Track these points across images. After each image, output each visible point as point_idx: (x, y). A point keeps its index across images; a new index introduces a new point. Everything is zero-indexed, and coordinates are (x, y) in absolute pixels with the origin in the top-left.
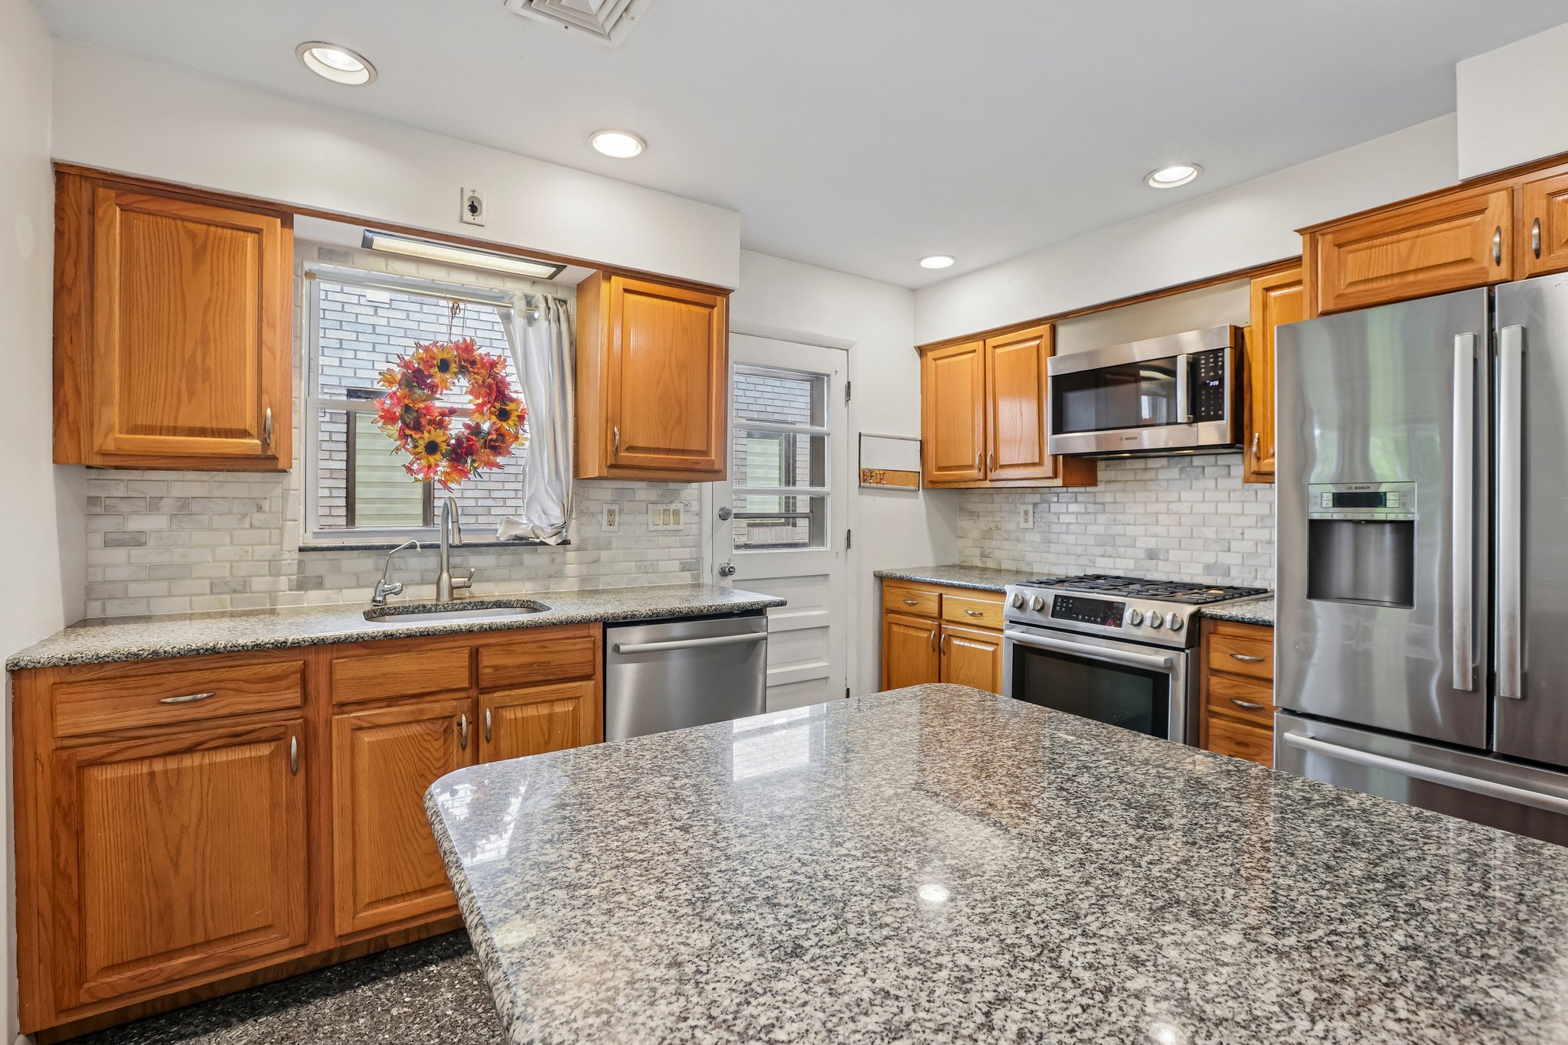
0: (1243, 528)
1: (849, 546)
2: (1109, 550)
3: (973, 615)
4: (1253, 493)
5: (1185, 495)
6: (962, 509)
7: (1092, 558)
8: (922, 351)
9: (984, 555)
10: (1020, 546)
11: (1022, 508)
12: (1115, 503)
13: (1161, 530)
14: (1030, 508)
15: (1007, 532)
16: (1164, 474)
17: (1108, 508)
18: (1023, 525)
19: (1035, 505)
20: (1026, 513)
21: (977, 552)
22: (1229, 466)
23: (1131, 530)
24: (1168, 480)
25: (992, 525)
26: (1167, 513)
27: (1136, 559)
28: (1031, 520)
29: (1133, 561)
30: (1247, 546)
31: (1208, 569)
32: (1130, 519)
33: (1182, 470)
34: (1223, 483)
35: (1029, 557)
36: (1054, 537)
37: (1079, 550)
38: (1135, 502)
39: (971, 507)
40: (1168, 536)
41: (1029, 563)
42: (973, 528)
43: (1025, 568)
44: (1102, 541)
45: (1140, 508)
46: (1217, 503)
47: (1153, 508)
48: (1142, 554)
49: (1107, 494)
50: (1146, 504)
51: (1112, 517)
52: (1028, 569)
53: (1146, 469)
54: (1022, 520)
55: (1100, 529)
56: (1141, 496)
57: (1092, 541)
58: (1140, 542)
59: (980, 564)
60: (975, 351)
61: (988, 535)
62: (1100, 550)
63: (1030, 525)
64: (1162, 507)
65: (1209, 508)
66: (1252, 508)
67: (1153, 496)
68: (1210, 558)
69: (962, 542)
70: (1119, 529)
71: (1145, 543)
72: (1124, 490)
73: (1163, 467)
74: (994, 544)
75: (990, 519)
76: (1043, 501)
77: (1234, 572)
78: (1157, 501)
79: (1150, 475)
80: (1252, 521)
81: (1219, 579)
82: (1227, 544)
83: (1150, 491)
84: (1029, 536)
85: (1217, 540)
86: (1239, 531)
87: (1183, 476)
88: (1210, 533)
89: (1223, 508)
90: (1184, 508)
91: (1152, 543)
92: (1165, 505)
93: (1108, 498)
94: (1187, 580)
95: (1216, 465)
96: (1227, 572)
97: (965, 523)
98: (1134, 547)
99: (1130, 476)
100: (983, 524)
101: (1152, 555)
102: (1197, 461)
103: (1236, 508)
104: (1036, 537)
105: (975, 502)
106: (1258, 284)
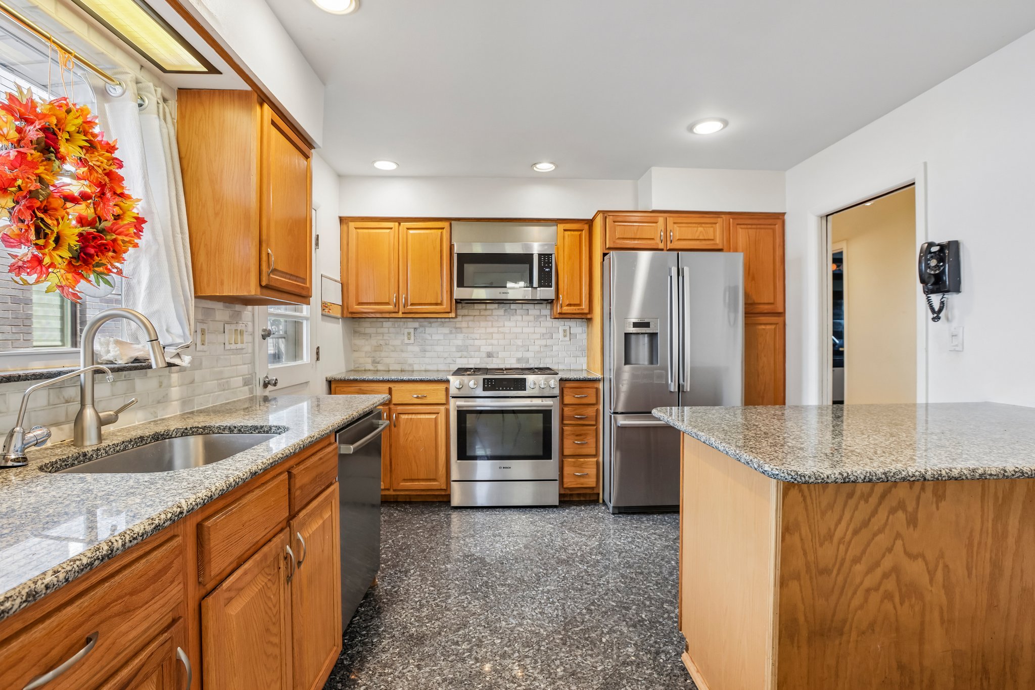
0: (535, 339)
1: (318, 359)
2: (465, 353)
3: (417, 397)
4: (539, 323)
5: (507, 324)
6: (355, 332)
7: (454, 359)
8: (342, 220)
9: (374, 362)
10: (404, 355)
11: (406, 331)
12: (468, 327)
13: (495, 342)
14: (412, 331)
15: (393, 346)
16: (496, 312)
17: (464, 330)
18: (407, 341)
19: (415, 329)
20: (409, 334)
21: (370, 360)
22: (528, 310)
23: (477, 342)
24: (498, 315)
25: (382, 342)
26: (498, 333)
27: (481, 358)
28: (412, 337)
29: (479, 359)
30: (537, 348)
31: (519, 360)
32: (477, 336)
33: (505, 310)
34: (525, 318)
35: (410, 361)
36: (428, 348)
37: (446, 355)
38: (479, 327)
39: (362, 330)
40: (498, 345)
41: (411, 365)
42: (366, 346)
43: (407, 368)
44: (459, 349)
45: (483, 330)
46: (523, 327)
47: (490, 330)
48: (484, 355)
49: (463, 323)
50: (486, 328)
51: (466, 335)
52: (410, 369)
53: (486, 309)
54: (406, 338)
55: (459, 342)
56: (483, 324)
57: (454, 349)
58: (483, 349)
59: (371, 368)
60: (391, 228)
61: (378, 348)
62: (459, 354)
63: (412, 341)
64: (495, 330)
65: (519, 330)
66: (538, 330)
67: (490, 323)
68: (519, 355)
69: (356, 354)
70: (471, 342)
71: (486, 349)
72: (473, 321)
73: (495, 309)
74: (383, 354)
75: (381, 338)
76: (421, 326)
77: (531, 361)
78: (492, 327)
79: (488, 312)
80: (538, 336)
81: (524, 365)
82: (527, 347)
83: (489, 321)
84: (410, 348)
85: (523, 346)
86: (533, 341)
87: (506, 314)
88: (519, 342)
89: (525, 330)
90: (506, 330)
91: (489, 349)
92: (497, 329)
93: (464, 324)
94: (508, 366)
95: (522, 309)
96: (527, 362)
97: (359, 342)
98: (480, 351)
99: (477, 313)
100: (374, 342)
101: (490, 355)
102: (513, 306)
103: (531, 330)
104: (416, 349)
105: (367, 327)
106: (561, 227)
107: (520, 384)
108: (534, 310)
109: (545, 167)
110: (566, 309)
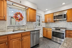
3: (49, 30)
5: (61, 23)
8: (45, 15)
47: (59, 23)
51: (56, 24)
60: (48, 15)
63: (51, 25)
82: (64, 25)
89: (63, 23)
100: (48, 25)
101: (59, 26)
105: (47, 23)
106: (68, 10)
107: (60, 30)
108: (65, 21)
109: (64, 4)
110: (68, 21)
